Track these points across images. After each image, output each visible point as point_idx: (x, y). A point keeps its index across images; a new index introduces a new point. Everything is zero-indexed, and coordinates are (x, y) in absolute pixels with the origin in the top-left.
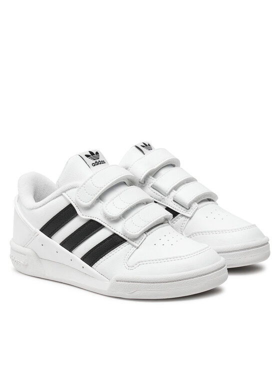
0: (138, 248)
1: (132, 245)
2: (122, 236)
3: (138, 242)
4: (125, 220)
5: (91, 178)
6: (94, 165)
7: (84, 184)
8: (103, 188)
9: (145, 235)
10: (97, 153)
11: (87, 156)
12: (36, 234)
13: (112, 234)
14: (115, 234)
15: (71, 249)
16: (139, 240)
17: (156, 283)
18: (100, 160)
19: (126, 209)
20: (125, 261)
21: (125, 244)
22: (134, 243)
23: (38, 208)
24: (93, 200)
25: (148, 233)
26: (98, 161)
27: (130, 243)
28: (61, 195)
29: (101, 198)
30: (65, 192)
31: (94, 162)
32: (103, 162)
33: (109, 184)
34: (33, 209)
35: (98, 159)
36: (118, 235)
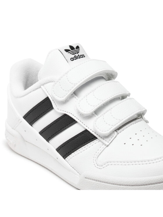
0: (108, 146)
1: (102, 142)
2: (93, 133)
3: (108, 140)
4: (97, 117)
5: (66, 74)
6: (72, 59)
7: (60, 80)
8: (77, 84)
9: (116, 133)
10: (78, 47)
11: (67, 51)
12: (20, 121)
13: (84, 130)
14: (86, 131)
15: (48, 139)
16: (110, 138)
17: (123, 185)
18: (80, 54)
19: (98, 106)
20: (95, 159)
21: (95, 141)
22: (104, 141)
23: (21, 97)
24: (67, 95)
25: (119, 131)
26: (77, 55)
27: (100, 141)
28: (40, 87)
29: (75, 93)
30: (43, 85)
31: (73, 56)
32: (83, 56)
33: (84, 80)
34: (18, 97)
35: (77, 53)
36: (89, 132)
